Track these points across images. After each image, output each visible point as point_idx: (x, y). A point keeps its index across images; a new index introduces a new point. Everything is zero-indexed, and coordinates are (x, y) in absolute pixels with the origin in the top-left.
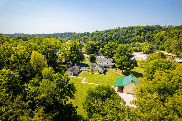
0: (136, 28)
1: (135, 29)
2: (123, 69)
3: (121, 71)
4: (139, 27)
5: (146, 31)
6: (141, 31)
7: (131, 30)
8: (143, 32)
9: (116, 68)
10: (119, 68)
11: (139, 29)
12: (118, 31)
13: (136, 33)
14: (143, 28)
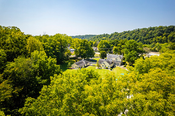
0: (157, 28)
1: (156, 30)
4: (161, 28)
5: (169, 31)
6: (163, 32)
7: (151, 31)
8: (165, 33)
9: (125, 65)
11: (161, 30)
12: (137, 32)
13: (157, 33)
14: (165, 29)
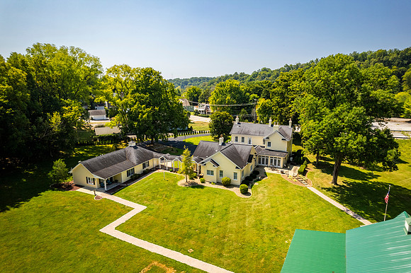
2: (337, 171)
3: (327, 180)
4: (384, 53)
5: (406, 62)
9: (303, 167)
10: (318, 165)
11: (385, 59)
